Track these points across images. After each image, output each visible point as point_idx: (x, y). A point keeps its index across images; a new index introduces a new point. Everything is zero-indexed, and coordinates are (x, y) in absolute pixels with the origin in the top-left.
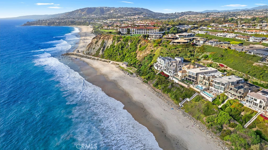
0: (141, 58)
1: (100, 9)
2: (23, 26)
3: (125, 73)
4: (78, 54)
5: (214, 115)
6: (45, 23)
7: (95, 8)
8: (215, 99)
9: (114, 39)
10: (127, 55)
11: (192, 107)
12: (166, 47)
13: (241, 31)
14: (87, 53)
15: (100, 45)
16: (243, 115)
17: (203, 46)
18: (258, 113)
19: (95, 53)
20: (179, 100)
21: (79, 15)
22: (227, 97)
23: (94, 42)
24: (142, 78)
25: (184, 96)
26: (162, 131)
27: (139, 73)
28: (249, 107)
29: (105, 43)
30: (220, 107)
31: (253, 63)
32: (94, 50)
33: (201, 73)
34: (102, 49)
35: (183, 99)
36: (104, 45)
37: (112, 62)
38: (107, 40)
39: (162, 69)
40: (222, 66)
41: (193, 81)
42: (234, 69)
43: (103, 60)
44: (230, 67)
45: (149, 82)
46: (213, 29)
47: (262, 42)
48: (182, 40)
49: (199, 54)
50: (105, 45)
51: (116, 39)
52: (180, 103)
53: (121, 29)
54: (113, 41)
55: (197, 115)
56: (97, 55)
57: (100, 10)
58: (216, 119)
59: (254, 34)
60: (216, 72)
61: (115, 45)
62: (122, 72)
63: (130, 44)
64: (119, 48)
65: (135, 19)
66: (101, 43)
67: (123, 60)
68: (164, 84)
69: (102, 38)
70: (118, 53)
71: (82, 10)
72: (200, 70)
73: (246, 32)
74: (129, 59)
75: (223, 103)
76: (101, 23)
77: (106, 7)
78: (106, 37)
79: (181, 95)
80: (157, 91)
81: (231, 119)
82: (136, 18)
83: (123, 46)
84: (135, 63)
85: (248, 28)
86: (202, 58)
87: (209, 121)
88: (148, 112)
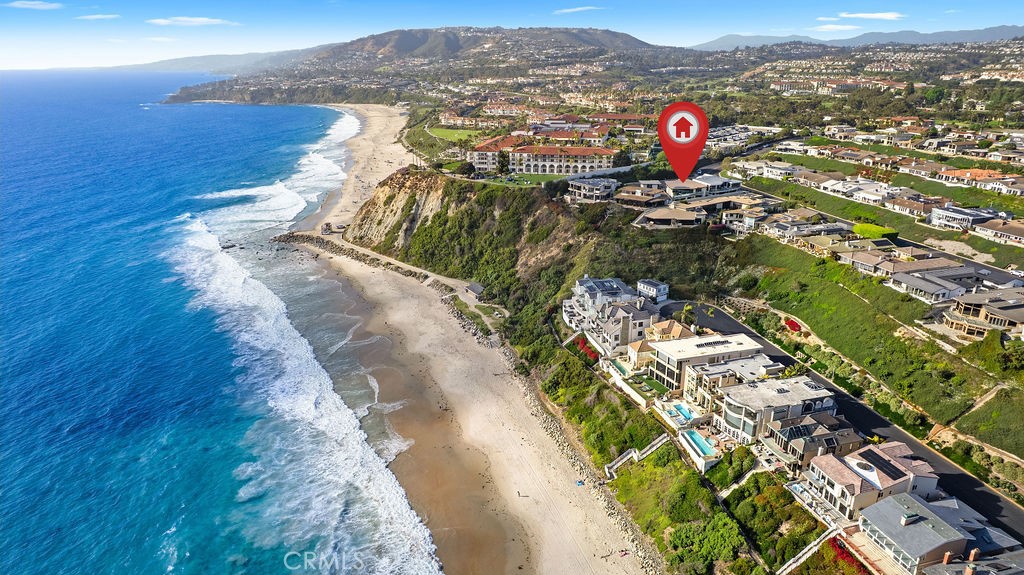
0: (530, 270)
1: (444, 35)
2: (166, 103)
3: (467, 327)
4: (327, 238)
5: (694, 525)
6: (241, 92)
7: (426, 33)
8: (718, 463)
9: (446, 194)
10: (486, 257)
11: (641, 482)
12: (618, 236)
13: (923, 173)
14: (355, 238)
15: (399, 211)
16: (785, 532)
17: (749, 240)
18: (826, 533)
19: (383, 239)
20: (609, 453)
21: (365, 59)
22: (755, 463)
23: (382, 198)
24: (514, 354)
25: (626, 442)
26: (519, 565)
27: (511, 331)
28: (807, 507)
29: (418, 206)
30: (725, 494)
31: (895, 327)
32: (380, 227)
33: (695, 362)
34: (405, 226)
35: (621, 452)
36: (413, 212)
37: (433, 277)
38: (425, 195)
39: (585, 325)
40: (794, 326)
41: (670, 385)
42: (830, 342)
43: (406, 267)
44: (820, 336)
45: (533, 371)
46: (823, 154)
47: (970, 232)
48: (677, 211)
49: (731, 272)
50: (416, 213)
51: (455, 195)
52: (610, 465)
53: (476, 153)
54: (442, 200)
55: (649, 517)
56: (386, 248)
57: (444, 39)
58: (697, 540)
59: (966, 189)
60: (752, 357)
61: (450, 213)
62: (455, 322)
63: (501, 215)
64: (461, 228)
65: (571, 78)
66: (403, 203)
67: (471, 273)
68: (575, 384)
69: (408, 184)
70: (457, 247)
71: (379, 40)
72: (698, 346)
73: (941, 177)
74: (489, 272)
75: (737, 482)
76: (439, 95)
77: (468, 29)
78: (424, 184)
79: (617, 437)
80: (551, 409)
81: (742, 544)
82: (576, 77)
83: (475, 222)
84: (508, 289)
85: (960, 155)
86: (737, 286)
87: (678, 542)
88: (496, 491)
